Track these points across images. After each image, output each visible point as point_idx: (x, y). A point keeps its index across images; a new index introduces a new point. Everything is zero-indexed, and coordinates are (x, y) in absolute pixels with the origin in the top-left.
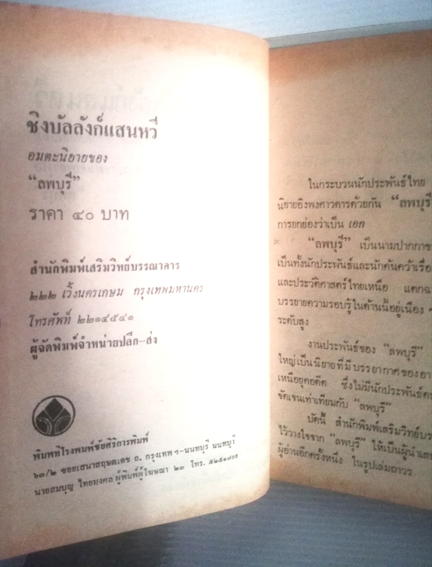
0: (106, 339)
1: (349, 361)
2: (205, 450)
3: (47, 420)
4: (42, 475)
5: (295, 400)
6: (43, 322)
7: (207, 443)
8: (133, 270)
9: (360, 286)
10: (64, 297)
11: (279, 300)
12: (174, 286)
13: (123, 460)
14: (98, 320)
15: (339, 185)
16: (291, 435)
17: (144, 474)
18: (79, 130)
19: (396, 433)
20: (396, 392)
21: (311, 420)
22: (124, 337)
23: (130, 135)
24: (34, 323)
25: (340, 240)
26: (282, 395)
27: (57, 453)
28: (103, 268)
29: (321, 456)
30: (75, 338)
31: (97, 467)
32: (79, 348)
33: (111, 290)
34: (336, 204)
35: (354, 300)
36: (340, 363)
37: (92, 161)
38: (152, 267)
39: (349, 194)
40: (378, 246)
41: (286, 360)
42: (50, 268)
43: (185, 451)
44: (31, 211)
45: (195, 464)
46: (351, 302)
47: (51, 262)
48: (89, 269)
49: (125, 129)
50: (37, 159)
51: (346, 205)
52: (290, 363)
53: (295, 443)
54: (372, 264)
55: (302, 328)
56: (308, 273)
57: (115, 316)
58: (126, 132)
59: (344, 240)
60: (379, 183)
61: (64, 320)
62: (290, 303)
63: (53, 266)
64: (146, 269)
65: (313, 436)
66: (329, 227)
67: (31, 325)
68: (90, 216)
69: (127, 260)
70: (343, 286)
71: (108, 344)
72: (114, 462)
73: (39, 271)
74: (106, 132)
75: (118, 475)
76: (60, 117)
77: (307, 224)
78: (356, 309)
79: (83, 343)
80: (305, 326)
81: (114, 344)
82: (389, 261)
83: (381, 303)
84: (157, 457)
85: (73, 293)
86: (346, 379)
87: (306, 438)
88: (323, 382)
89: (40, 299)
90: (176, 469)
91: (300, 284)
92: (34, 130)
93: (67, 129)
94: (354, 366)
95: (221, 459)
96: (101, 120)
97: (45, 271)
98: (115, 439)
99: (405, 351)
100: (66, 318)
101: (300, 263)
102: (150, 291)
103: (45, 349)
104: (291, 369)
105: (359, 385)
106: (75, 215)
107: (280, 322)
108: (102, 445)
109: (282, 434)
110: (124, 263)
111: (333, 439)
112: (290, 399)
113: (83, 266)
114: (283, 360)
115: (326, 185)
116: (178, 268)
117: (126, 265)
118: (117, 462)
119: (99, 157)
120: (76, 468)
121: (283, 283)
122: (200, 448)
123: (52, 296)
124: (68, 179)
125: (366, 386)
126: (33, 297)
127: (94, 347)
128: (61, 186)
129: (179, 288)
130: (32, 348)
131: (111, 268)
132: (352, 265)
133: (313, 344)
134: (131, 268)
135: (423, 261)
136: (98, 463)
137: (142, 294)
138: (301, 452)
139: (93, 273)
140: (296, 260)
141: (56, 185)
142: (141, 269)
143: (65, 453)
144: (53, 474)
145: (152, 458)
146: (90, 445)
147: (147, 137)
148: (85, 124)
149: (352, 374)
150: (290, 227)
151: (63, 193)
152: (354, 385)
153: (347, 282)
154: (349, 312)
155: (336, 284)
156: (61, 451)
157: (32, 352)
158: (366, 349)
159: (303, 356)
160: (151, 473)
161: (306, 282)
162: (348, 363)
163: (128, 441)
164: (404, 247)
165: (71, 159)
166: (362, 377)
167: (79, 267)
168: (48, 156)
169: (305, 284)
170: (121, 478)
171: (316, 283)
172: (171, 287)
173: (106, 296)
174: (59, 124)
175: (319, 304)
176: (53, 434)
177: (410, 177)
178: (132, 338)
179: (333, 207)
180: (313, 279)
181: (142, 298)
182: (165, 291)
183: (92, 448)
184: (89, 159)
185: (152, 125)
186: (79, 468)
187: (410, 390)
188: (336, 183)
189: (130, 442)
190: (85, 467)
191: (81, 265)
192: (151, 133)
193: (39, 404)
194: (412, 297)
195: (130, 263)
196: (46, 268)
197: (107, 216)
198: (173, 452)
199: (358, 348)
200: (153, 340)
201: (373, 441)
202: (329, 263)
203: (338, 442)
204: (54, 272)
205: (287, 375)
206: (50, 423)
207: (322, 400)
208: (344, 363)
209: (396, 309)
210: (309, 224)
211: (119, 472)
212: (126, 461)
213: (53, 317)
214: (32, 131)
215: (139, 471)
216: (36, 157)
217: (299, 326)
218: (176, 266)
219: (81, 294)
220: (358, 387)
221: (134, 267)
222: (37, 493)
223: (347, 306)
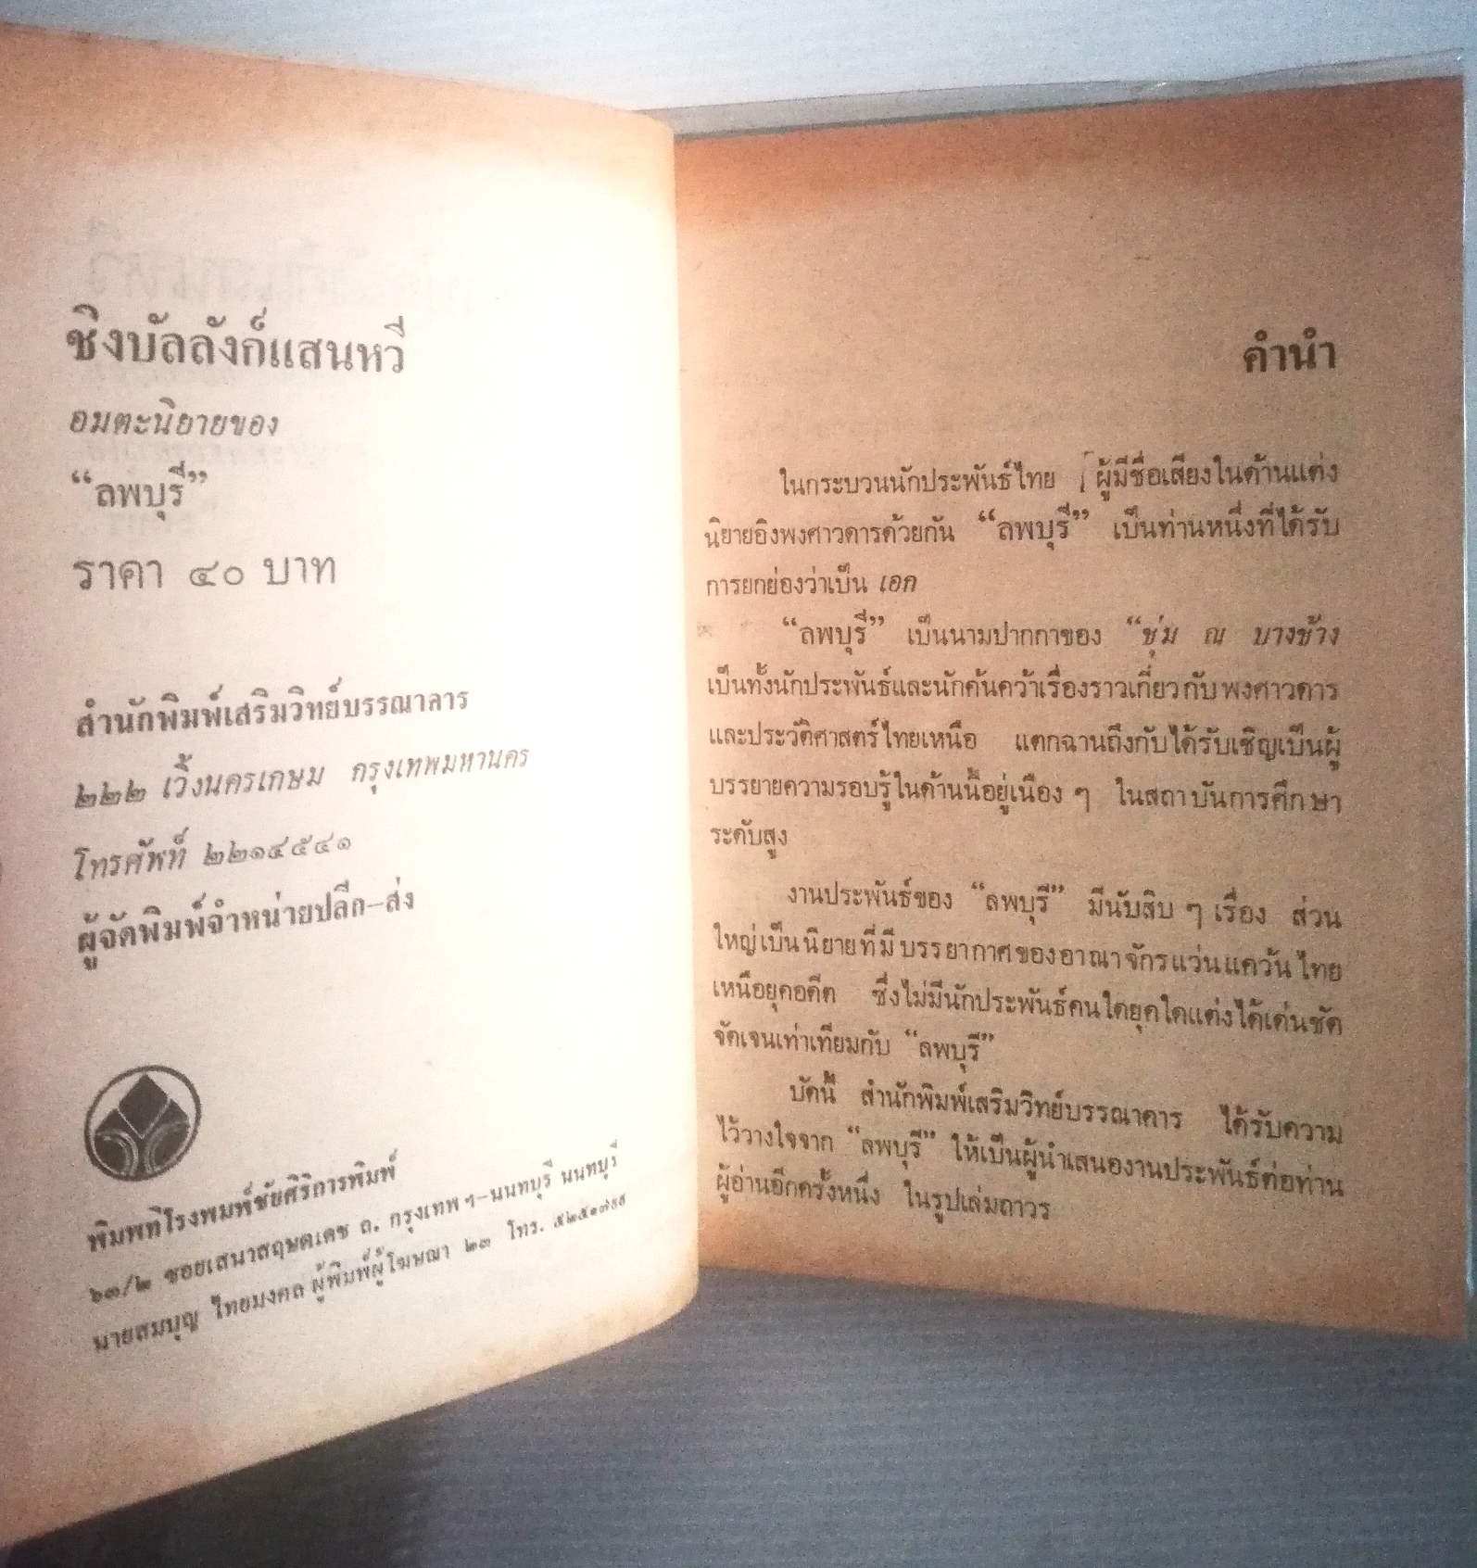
0: (280, 905)
1: (889, 932)
2: (543, 1190)
3: (125, 1135)
4: (112, 1293)
5: (756, 1045)
6: (111, 865)
7: (547, 1170)
8: (349, 714)
9: (911, 738)
10: (166, 794)
11: (712, 781)
12: (455, 752)
13: (329, 1234)
14: (259, 852)
15: (853, 488)
16: (750, 1141)
17: (386, 1268)
18: (203, 351)
19: (1009, 1112)
20: (1007, 1005)
21: (799, 1095)
22: (328, 896)
23: (335, 365)
24: (87, 870)
25: (860, 623)
26: (724, 1035)
27: (153, 1228)
28: (269, 714)
29: (826, 1190)
30: (197, 905)
31: (261, 1257)
32: (207, 930)
33: (292, 772)
34: (849, 533)
35: (897, 774)
36: (868, 937)
37: (238, 432)
38: (397, 705)
39: (876, 507)
40: (949, 636)
41: (733, 940)
42: (130, 717)
43: (491, 1196)
44: (77, 566)
45: (519, 1230)
46: (891, 779)
47: (132, 702)
48: (233, 716)
49: (323, 347)
50: (94, 429)
51: (873, 535)
52: (743, 948)
53: (758, 1161)
54: (936, 683)
55: (772, 854)
56: (782, 711)
57: (304, 841)
58: (326, 356)
59: (869, 622)
60: (948, 481)
61: (167, 859)
62: (739, 788)
63: (136, 711)
64: (384, 711)
65: (804, 1138)
66: (832, 591)
67: (79, 876)
68: (235, 576)
69: (333, 689)
70: (869, 739)
71: (285, 918)
72: (306, 1241)
73: (99, 726)
74: (274, 357)
75: (317, 1276)
76: (154, 319)
77: (779, 585)
78: (901, 795)
79: (220, 918)
80: (778, 847)
81: (302, 915)
82: (978, 673)
83: (963, 780)
84: (421, 1217)
85: (192, 783)
86: (883, 980)
87: (787, 1144)
88: (826, 991)
89: (102, 803)
90: (470, 1247)
91: (765, 737)
92: (86, 353)
93: (173, 349)
94: (903, 943)
95: (584, 1212)
96: (262, 326)
97: (115, 725)
98: (307, 1176)
99: (1022, 898)
100: (173, 853)
101: (764, 684)
102: (393, 770)
103: (118, 940)
104: (746, 962)
105: (916, 994)
106: (196, 576)
107: (717, 841)
108: (273, 1195)
109: (725, 1138)
110: (327, 696)
111: (856, 1141)
112: (744, 1044)
113: (218, 710)
114: (724, 941)
115: (823, 485)
116: (464, 706)
117: (330, 703)
118: (314, 1241)
119: (257, 422)
120: (206, 1268)
121: (722, 736)
122: (530, 1186)
123: (134, 793)
124: (177, 479)
125: (934, 996)
126: (83, 799)
127: (247, 927)
128: (156, 499)
129: (468, 759)
130: (82, 938)
131: (292, 712)
132: (891, 686)
133: (800, 894)
134: (343, 709)
135: (1056, 672)
136: (264, 1247)
137: (373, 778)
138: (775, 1184)
139: (245, 727)
140: (755, 676)
141: (144, 496)
142: (370, 712)
143: (175, 1224)
144: (144, 1286)
145: (408, 1222)
146: (241, 1198)
147: (379, 368)
148: (218, 336)
149: (897, 966)
150: (736, 591)
151: (162, 515)
152: (902, 992)
153: (879, 728)
154: (887, 806)
155: (851, 734)
156: (163, 1219)
157: (81, 949)
158: (928, 899)
159: (776, 926)
160: (403, 1263)
161: (778, 733)
162: (888, 938)
163: (342, 1180)
164: (1012, 637)
165: (184, 428)
166: (920, 971)
167: (206, 712)
168: (123, 421)
169: (776, 737)
170: (327, 1284)
171: (804, 734)
172: (448, 758)
173: (279, 788)
174: (152, 337)
175: (813, 789)
176: (141, 1175)
177: (1019, 466)
178: (349, 898)
179: (840, 541)
180: (796, 724)
181: (374, 789)
182: (432, 767)
183: (247, 1204)
184: (230, 427)
185: (391, 338)
186: (214, 1265)
187: (1037, 996)
188: (847, 480)
189: (348, 1182)
190: (230, 1261)
191: (212, 706)
192: (390, 358)
193: (101, 1093)
194: (1033, 760)
195: (339, 696)
196: (119, 718)
197: (279, 576)
198: (461, 1203)
199: (912, 897)
200: (403, 899)
201: (955, 1137)
202: (835, 682)
203: (868, 1146)
204: (141, 728)
205: (736, 980)
206: (133, 1143)
207: (827, 1040)
208: (877, 938)
209: (995, 792)
210: (783, 582)
211: (319, 1267)
212: (337, 1235)
213: (139, 849)
214: (80, 356)
215: (373, 1260)
216: (91, 421)
217: (764, 848)
218: (458, 701)
219: (214, 785)
220: (912, 998)
221: (352, 709)
222: (101, 1345)
223: (882, 790)
